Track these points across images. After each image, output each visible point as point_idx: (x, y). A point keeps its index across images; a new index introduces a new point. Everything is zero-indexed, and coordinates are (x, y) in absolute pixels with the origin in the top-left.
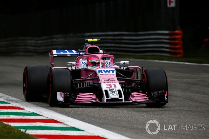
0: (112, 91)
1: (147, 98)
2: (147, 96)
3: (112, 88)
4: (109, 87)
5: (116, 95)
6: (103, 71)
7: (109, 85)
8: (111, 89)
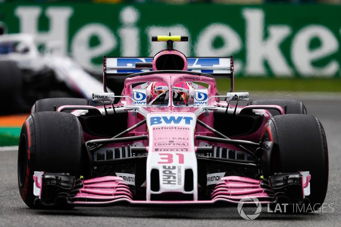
0: (171, 172)
1: (261, 192)
2: (262, 186)
3: (171, 165)
4: (167, 161)
5: (177, 182)
6: (162, 120)
7: (167, 156)
8: (169, 167)
